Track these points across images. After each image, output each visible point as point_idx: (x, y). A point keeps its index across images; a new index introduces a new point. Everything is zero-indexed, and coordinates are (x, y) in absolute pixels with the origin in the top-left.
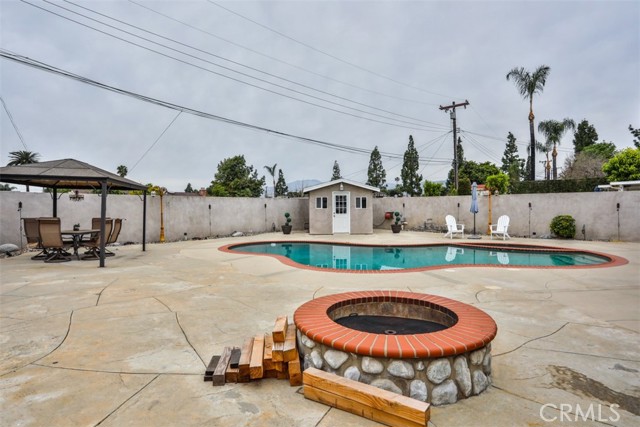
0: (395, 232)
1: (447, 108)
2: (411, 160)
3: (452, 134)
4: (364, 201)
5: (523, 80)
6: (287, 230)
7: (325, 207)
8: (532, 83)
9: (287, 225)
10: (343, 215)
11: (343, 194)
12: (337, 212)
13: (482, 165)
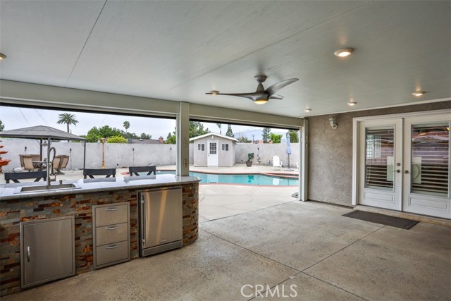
0: (248, 166)
10: (214, 155)
11: (214, 142)
12: (211, 153)
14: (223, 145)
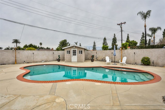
0: (92, 61)
1: (119, 24)
2: (114, 40)
3: (121, 32)
4: (81, 51)
5: (143, 15)
6: (59, 60)
7: (69, 53)
8: (145, 16)
9: (59, 59)
10: (75, 56)
11: (75, 49)
12: (73, 55)
13: (132, 41)
14: (79, 51)
